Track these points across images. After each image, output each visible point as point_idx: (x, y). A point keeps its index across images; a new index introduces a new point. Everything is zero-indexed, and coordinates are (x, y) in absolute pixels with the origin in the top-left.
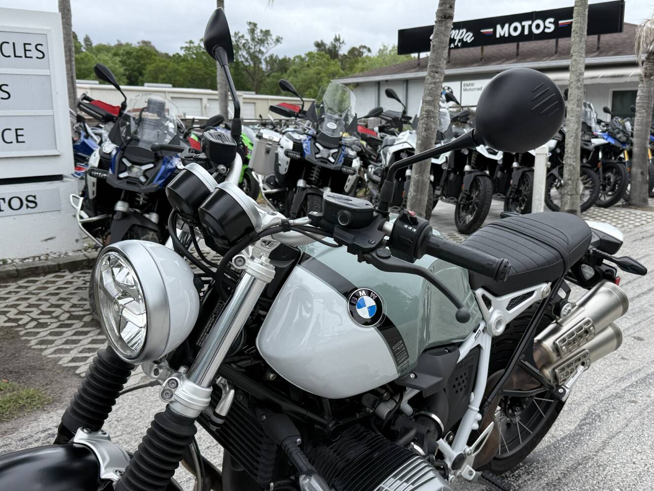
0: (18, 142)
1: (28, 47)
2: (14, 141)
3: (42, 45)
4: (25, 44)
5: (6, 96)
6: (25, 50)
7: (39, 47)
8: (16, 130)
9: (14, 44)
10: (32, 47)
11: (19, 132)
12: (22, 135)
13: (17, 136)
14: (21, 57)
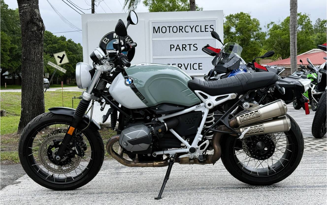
0: (199, 69)
1: (207, 27)
2: (198, 69)
3: (213, 25)
4: (205, 26)
5: (196, 49)
6: (205, 28)
7: (211, 27)
8: (199, 64)
9: (201, 26)
10: (208, 27)
11: (200, 65)
12: (201, 66)
13: (199, 66)
14: (203, 31)
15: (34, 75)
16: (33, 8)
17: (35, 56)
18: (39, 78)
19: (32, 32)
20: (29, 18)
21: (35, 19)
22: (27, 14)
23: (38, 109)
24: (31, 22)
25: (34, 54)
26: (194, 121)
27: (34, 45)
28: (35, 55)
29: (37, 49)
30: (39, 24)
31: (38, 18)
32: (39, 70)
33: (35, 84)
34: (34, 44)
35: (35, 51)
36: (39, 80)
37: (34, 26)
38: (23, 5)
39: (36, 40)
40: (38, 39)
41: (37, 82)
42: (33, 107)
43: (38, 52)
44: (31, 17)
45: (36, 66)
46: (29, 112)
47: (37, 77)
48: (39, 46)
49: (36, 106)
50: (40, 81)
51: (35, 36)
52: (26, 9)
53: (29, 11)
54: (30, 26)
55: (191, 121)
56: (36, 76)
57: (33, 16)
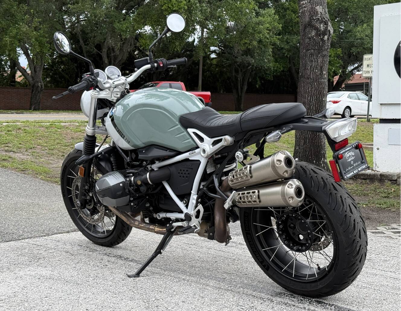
15: (309, 98)
16: (314, 5)
17: (311, 72)
18: (316, 102)
19: (309, 38)
20: (307, 19)
21: (314, 20)
22: (306, 15)
23: (311, 146)
24: (308, 25)
25: (310, 68)
26: (188, 174)
27: (311, 57)
28: (311, 70)
29: (315, 63)
30: (319, 27)
31: (319, 19)
32: (315, 91)
33: (309, 111)
34: (312, 54)
35: (312, 65)
36: (315, 105)
37: (312, 30)
38: (302, 2)
39: (314, 50)
40: (316, 48)
41: (311, 107)
42: (304, 141)
43: (316, 66)
44: (310, 18)
45: (311, 86)
46: (299, 148)
47: (313, 100)
48: (317, 57)
49: (309, 141)
50: (317, 106)
51: (313, 44)
52: (305, 7)
53: (308, 10)
54: (307, 30)
55: (185, 174)
56: (311, 99)
57: (312, 17)
